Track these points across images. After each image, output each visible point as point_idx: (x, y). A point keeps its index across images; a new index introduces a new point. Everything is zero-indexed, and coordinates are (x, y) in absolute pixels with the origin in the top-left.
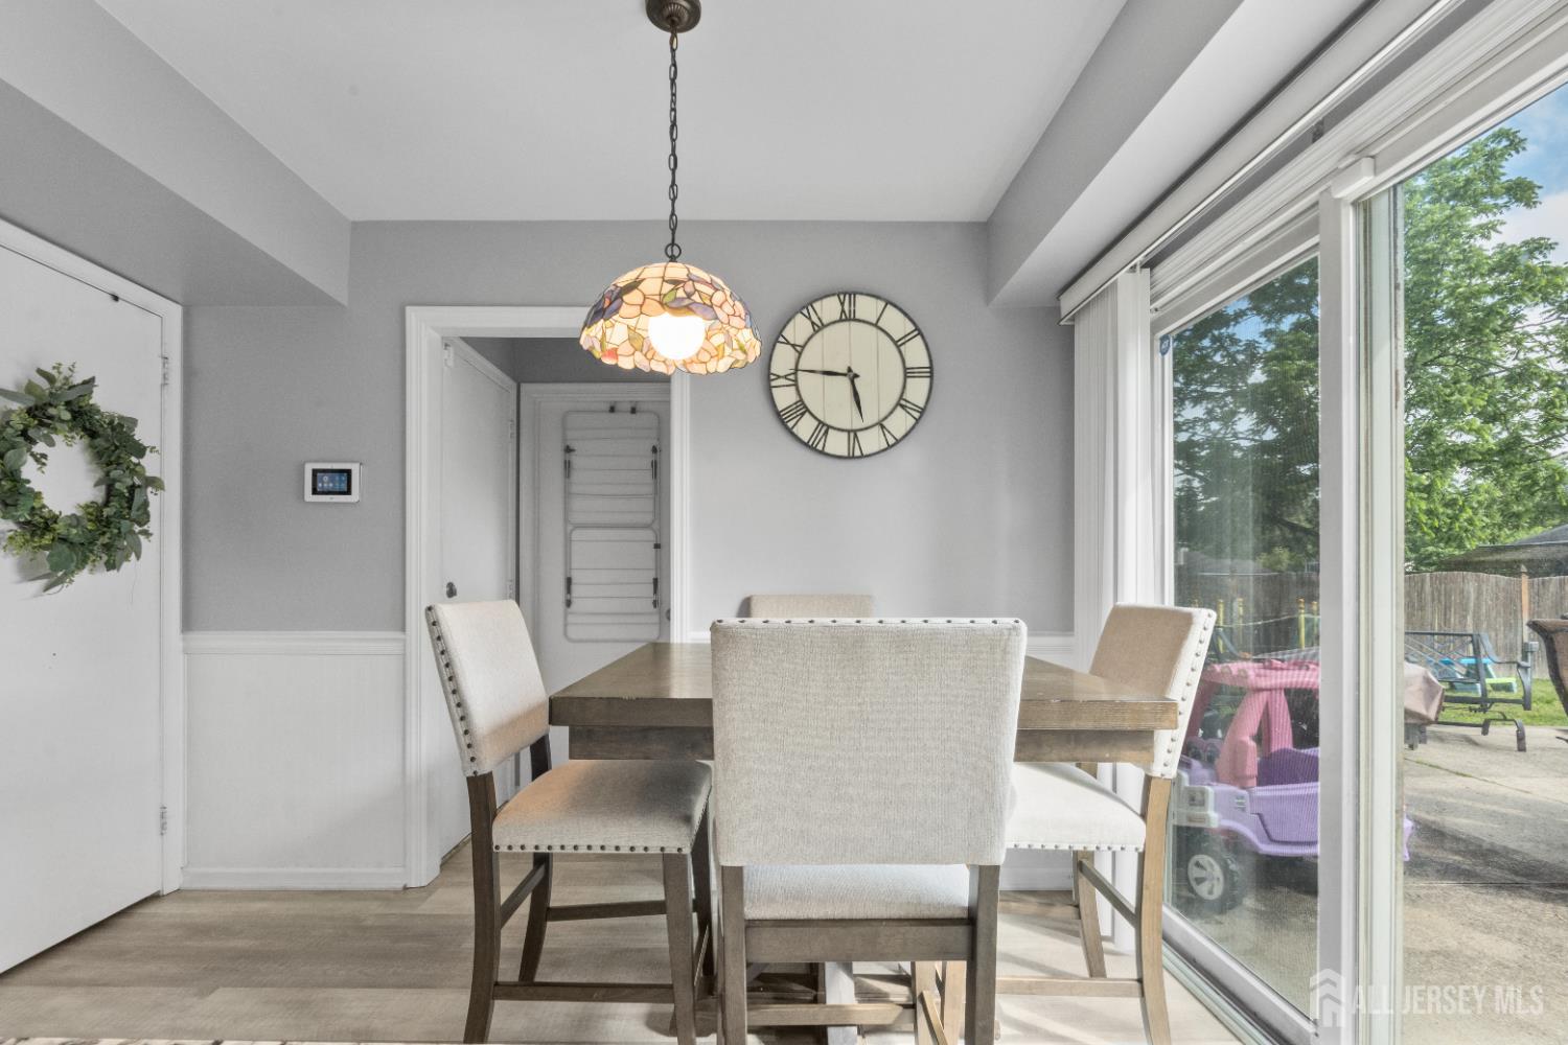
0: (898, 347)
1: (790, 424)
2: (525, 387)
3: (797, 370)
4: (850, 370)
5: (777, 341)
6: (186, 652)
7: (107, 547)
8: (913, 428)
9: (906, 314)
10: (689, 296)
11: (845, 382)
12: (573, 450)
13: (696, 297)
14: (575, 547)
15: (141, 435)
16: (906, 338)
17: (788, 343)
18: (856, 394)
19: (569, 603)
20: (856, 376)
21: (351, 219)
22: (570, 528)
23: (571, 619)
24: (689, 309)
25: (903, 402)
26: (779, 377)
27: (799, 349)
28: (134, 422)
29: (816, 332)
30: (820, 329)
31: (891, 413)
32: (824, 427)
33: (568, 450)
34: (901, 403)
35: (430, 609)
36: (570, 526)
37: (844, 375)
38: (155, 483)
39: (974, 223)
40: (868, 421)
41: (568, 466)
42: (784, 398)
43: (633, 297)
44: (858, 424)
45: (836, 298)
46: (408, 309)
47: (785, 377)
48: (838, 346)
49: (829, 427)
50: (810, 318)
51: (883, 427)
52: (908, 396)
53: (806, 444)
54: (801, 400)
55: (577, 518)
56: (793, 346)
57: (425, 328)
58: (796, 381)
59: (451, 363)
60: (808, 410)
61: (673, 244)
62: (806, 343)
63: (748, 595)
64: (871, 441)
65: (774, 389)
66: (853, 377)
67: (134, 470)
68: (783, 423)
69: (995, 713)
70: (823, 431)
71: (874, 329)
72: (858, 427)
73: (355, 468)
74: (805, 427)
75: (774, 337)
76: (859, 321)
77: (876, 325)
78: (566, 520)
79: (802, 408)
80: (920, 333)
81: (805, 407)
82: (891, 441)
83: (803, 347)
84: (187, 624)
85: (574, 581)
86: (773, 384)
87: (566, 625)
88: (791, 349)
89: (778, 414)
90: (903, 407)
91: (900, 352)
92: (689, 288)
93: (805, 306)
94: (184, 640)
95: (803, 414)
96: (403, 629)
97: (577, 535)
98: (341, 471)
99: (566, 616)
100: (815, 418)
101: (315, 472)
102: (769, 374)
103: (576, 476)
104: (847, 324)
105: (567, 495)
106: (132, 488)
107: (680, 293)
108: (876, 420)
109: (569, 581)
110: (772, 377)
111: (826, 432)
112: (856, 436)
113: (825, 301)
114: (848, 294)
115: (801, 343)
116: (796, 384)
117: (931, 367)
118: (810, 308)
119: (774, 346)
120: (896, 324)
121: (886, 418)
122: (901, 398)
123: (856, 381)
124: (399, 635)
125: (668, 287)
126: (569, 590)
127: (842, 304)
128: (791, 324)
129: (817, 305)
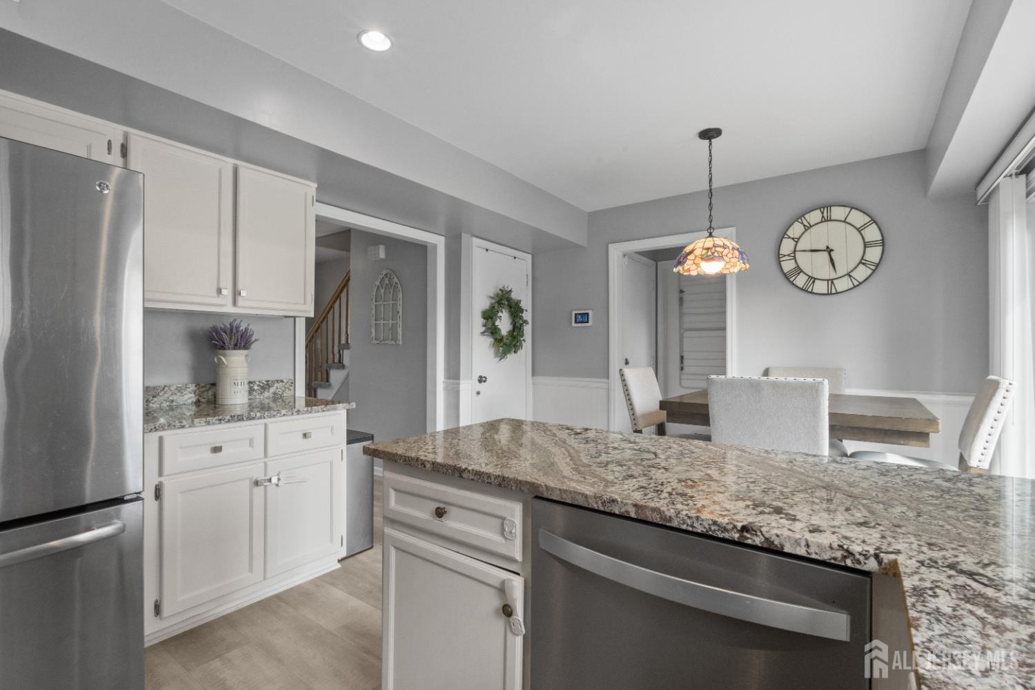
0: (860, 232)
1: (792, 279)
2: (659, 263)
3: (795, 251)
4: (828, 247)
5: (783, 237)
6: (533, 384)
7: (515, 346)
8: (870, 275)
9: (864, 213)
10: (713, 254)
11: (826, 254)
12: (683, 292)
13: (716, 254)
14: (686, 341)
15: (523, 305)
16: (865, 226)
17: (790, 238)
18: (832, 261)
19: (682, 369)
20: (832, 250)
21: (589, 211)
22: (682, 331)
23: (683, 377)
24: (712, 259)
25: (863, 261)
26: (785, 256)
27: (796, 240)
28: (520, 301)
29: (806, 230)
30: (809, 228)
31: (856, 268)
32: (813, 279)
33: (681, 292)
34: (863, 262)
35: (621, 370)
36: (682, 330)
37: (824, 251)
38: (526, 322)
39: (914, 151)
40: (839, 274)
41: (681, 300)
42: (788, 266)
43: (691, 257)
44: (833, 276)
45: (819, 210)
46: (610, 245)
47: (788, 255)
48: (819, 236)
49: (815, 279)
50: (802, 223)
51: (850, 276)
52: (867, 257)
53: (802, 289)
54: (798, 266)
55: (686, 326)
56: (793, 239)
57: (616, 252)
58: (795, 256)
59: (626, 263)
60: (802, 271)
61: (710, 227)
62: (800, 237)
63: (767, 367)
64: (842, 285)
65: (782, 263)
66: (829, 250)
67: (521, 318)
68: (788, 279)
69: (816, 413)
70: (811, 281)
71: (844, 224)
72: (834, 277)
73: (590, 312)
74: (801, 280)
75: (782, 235)
76: (833, 220)
77: (844, 221)
78: (680, 327)
79: (799, 270)
80: (875, 222)
81: (800, 269)
82: (856, 283)
83: (799, 239)
84: (533, 374)
85: (684, 357)
86: (781, 259)
87: (680, 379)
88: (792, 240)
89: (785, 274)
90: (863, 264)
91: (861, 234)
92: (713, 251)
93: (800, 217)
94: (533, 379)
95: (799, 273)
96: (608, 378)
97: (687, 334)
98: (585, 314)
99: (680, 374)
100: (807, 275)
101: (576, 314)
102: (779, 254)
103: (686, 304)
104: (825, 223)
105: (681, 314)
106: (521, 325)
107: (710, 253)
108: (845, 273)
109: (682, 358)
110: (781, 256)
111: (814, 282)
112: (832, 282)
113: (812, 213)
114: (825, 207)
115: (798, 237)
116: (795, 258)
117: (883, 240)
118: (803, 218)
119: (782, 240)
120: (858, 218)
121: (852, 271)
122: (862, 259)
123: (831, 253)
124: (605, 380)
125: (705, 251)
126: (682, 362)
127: (823, 213)
128: (791, 228)
129: (807, 216)
